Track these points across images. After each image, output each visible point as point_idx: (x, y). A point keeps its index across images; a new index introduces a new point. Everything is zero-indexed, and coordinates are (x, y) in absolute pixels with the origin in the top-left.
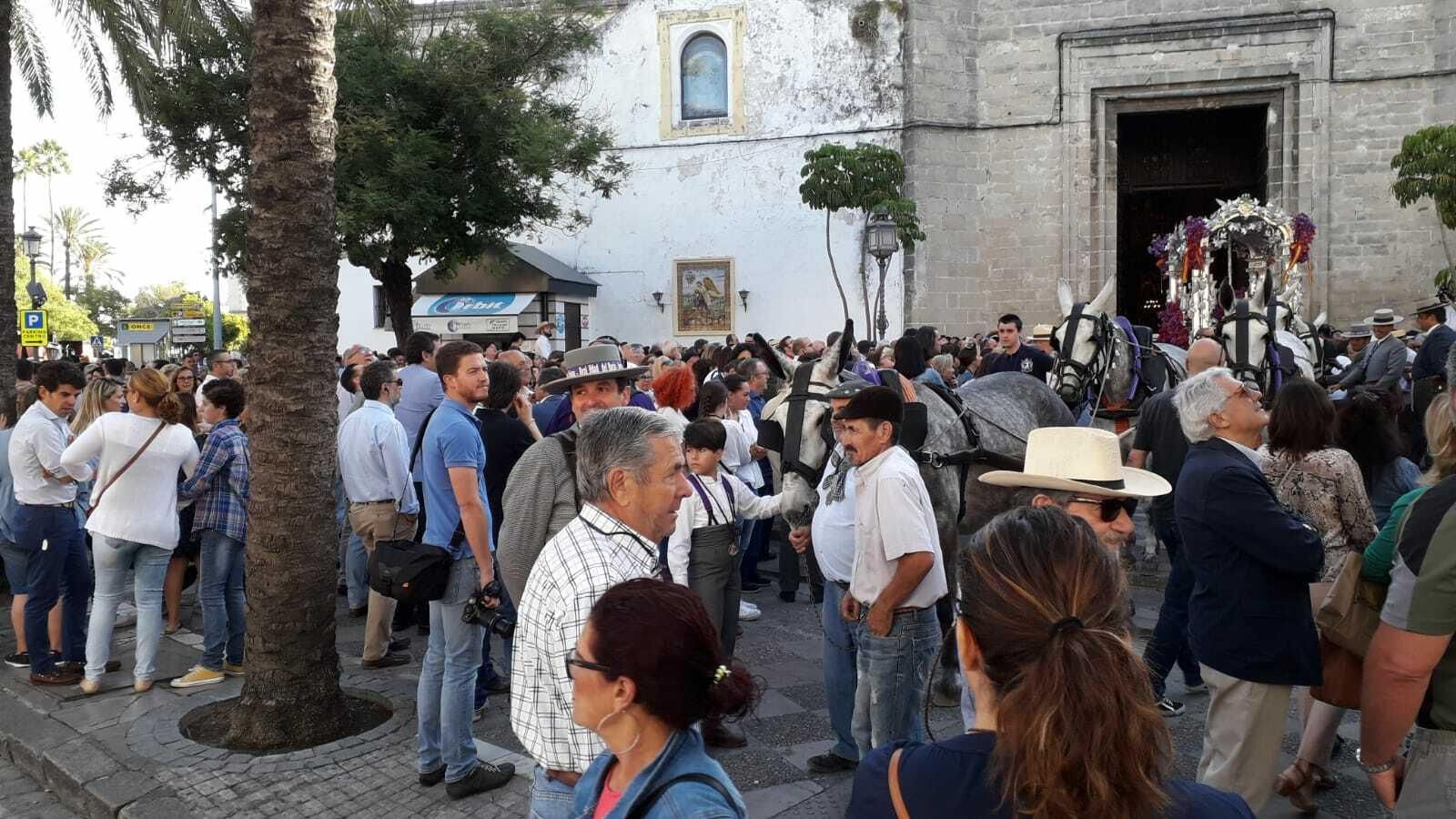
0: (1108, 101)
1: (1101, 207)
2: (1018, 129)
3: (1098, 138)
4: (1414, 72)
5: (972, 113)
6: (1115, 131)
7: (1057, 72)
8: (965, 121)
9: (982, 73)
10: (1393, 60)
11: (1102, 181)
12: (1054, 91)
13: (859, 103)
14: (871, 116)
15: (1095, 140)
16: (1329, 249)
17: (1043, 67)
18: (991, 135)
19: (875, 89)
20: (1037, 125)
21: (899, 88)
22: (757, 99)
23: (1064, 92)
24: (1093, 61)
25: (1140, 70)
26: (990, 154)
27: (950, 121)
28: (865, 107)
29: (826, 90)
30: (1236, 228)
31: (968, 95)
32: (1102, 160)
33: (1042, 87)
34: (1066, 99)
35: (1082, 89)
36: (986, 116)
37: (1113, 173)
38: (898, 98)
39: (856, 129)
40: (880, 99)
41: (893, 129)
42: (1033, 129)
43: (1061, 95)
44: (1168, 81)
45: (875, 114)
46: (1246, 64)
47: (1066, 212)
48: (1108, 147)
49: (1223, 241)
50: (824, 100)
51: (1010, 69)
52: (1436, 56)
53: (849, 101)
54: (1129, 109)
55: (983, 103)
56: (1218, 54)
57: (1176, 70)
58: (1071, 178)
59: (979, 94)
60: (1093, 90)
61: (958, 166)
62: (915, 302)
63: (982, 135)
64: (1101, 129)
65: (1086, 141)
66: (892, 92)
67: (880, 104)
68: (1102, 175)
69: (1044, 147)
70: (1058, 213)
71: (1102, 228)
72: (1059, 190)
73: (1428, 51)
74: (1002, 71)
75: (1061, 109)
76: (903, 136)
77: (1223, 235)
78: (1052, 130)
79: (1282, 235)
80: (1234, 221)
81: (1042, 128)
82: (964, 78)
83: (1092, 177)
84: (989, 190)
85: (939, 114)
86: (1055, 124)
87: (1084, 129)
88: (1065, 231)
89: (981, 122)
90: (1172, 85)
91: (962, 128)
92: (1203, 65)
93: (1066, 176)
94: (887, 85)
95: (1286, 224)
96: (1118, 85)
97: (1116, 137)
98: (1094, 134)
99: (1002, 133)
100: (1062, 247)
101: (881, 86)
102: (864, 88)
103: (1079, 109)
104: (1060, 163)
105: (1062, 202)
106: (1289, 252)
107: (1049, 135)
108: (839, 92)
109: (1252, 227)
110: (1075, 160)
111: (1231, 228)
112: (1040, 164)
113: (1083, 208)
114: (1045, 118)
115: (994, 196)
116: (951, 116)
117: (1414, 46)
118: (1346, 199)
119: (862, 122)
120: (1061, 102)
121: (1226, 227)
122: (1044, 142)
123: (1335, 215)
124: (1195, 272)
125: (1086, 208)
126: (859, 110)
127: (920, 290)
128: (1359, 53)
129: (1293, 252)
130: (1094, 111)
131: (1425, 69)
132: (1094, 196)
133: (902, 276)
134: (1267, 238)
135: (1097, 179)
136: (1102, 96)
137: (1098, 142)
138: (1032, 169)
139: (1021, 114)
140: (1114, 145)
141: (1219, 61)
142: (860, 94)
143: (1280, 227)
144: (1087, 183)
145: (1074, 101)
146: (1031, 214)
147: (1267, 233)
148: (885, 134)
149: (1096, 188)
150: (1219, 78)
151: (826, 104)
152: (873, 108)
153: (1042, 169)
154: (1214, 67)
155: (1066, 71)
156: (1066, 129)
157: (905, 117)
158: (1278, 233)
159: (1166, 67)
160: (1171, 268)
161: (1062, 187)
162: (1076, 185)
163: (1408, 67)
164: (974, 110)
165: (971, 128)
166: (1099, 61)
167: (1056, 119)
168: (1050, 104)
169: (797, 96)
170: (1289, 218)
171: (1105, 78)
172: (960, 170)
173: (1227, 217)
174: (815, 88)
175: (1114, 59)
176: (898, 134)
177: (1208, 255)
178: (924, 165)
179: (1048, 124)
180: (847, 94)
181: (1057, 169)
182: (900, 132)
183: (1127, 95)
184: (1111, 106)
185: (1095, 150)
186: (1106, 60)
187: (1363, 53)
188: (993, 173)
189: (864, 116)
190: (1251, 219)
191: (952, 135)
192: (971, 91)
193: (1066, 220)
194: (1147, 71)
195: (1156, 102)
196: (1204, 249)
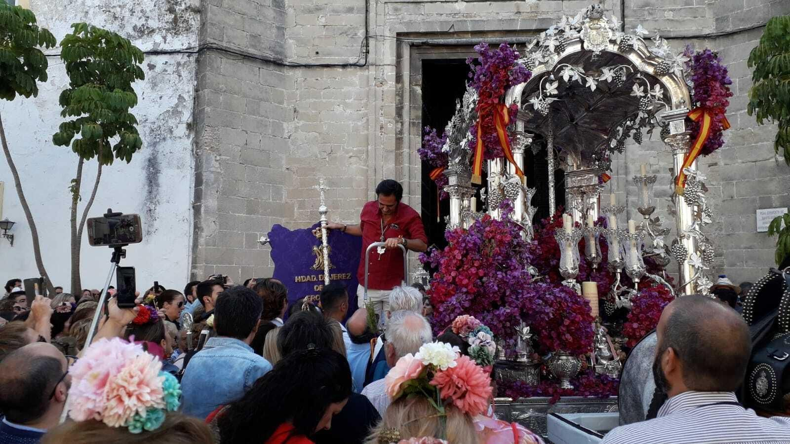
0: (412, 46)
1: (406, 150)
2: (325, 69)
3: (403, 83)
4: (697, 34)
5: (278, 49)
6: (420, 77)
7: (363, 16)
8: (271, 55)
9: (290, 11)
10: (677, 21)
11: (406, 125)
12: (361, 33)
13: (153, 24)
14: (165, 38)
15: (400, 85)
16: (627, 201)
17: (350, 10)
18: (299, 73)
19: (171, 11)
20: (344, 66)
21: (197, 11)
22: (44, 14)
23: (371, 34)
24: (399, 6)
25: (443, 18)
26: (298, 92)
27: (252, 51)
28: (159, 29)
29: (119, 9)
30: (576, 77)
31: (274, 31)
32: (406, 104)
33: (349, 29)
34: (372, 42)
35: (387, 33)
36: (293, 54)
37: (417, 118)
38: (195, 22)
39: (149, 50)
40: (175, 21)
41: (188, 52)
42: (340, 70)
43: (367, 38)
44: (470, 29)
45: (169, 36)
46: (544, 16)
47: (372, 155)
48: (412, 92)
49: (549, 100)
50: (116, 18)
51: (318, 9)
52: (717, 20)
53: (143, 21)
54: (434, 55)
55: (291, 41)
56: (518, 7)
57: (478, 18)
58: (377, 120)
59: (288, 33)
60: (398, 34)
61: (261, 100)
62: (202, 240)
63: (290, 73)
64: (406, 73)
65: (391, 85)
66: (187, 15)
67: (176, 26)
68: (406, 118)
69: (350, 88)
70: (364, 156)
71: (406, 172)
72: (366, 132)
73: (709, 14)
74: (310, 11)
75: (367, 52)
76: (197, 61)
77: (552, 88)
78: (359, 72)
79: (667, 98)
80: (572, 60)
81: (349, 70)
82: (270, 13)
83: (397, 122)
84: (296, 128)
85: (239, 41)
86: (361, 66)
87: (390, 73)
88: (371, 172)
89: (289, 60)
90: (474, 33)
91: (266, 61)
92: (504, 15)
93: (372, 117)
94: (183, 7)
95: (677, 70)
96: (422, 30)
97: (420, 82)
98: (399, 78)
99: (310, 72)
100: (367, 190)
101: (177, 8)
102: (159, 9)
103: (385, 52)
104: (366, 105)
105: (368, 144)
106: (682, 129)
107: (355, 77)
108: (132, 12)
109: (608, 75)
110: (380, 103)
111: (566, 74)
112: (346, 105)
113: (387, 151)
114: (352, 60)
115: (301, 135)
116: (254, 47)
117: (696, 10)
118: (640, 153)
119: (155, 43)
120: (367, 46)
121: (557, 70)
122: (352, 84)
123: (632, 167)
124: (494, 166)
125: (392, 152)
126: (153, 31)
127: (210, 227)
128: (646, 13)
129: (693, 127)
130: (399, 56)
131: (706, 32)
132: (399, 141)
133: (192, 211)
134: (637, 99)
135: (402, 124)
136: (407, 40)
137: (403, 87)
138: (339, 110)
139: (329, 54)
140: (419, 90)
141: (518, 12)
142: (156, 13)
143: (665, 80)
144: (391, 126)
145: (380, 44)
146: (339, 154)
147: (637, 91)
148: (179, 57)
149: (401, 132)
150: (518, 28)
151: (117, 23)
152: (168, 30)
153: (349, 111)
154: (512, 18)
155: (372, 15)
156: (372, 71)
157: (200, 41)
158: (658, 92)
159: (468, 15)
160: (453, 180)
161: (368, 130)
162: (382, 128)
163: (691, 29)
164: (281, 47)
165: (278, 64)
166: (405, 7)
167: (362, 62)
168: (358, 46)
169: (87, 12)
170: (681, 60)
171: (410, 23)
172: (263, 103)
173: (559, 49)
174: (107, 6)
175: (419, 6)
176: (193, 59)
177: (520, 126)
178: (217, 91)
179: (355, 65)
180: (140, 14)
181: (363, 111)
182: (195, 56)
183: (430, 41)
184: (415, 51)
185: (400, 94)
186: (411, 6)
187: (650, 14)
188: (301, 111)
189: (158, 38)
190: (608, 59)
191: (255, 67)
192: (279, 28)
193: (371, 162)
194: (450, 19)
195: (459, 50)
196: (513, 112)
